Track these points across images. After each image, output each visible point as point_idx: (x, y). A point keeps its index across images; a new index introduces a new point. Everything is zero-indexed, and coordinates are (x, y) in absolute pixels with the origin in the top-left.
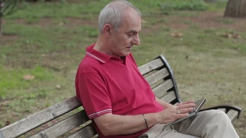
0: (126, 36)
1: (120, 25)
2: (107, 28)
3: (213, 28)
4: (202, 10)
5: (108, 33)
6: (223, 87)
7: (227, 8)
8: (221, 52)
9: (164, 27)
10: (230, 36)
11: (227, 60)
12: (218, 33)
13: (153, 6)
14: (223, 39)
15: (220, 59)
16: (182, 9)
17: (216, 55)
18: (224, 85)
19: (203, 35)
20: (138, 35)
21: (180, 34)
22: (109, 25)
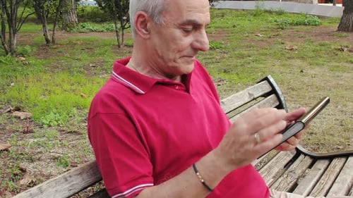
0: (178, 33)
1: (163, 11)
2: (141, 20)
3: (327, 42)
4: (316, 25)
5: (144, 31)
6: (344, 109)
7: (341, 23)
8: (338, 66)
9: (280, 40)
10: (346, 49)
11: (345, 74)
12: (333, 47)
13: (271, 22)
14: (339, 53)
15: (337, 74)
16: (297, 24)
17: (332, 69)
18: (345, 105)
19: (318, 48)
20: (204, 31)
21: (295, 47)
22: (143, 13)
